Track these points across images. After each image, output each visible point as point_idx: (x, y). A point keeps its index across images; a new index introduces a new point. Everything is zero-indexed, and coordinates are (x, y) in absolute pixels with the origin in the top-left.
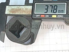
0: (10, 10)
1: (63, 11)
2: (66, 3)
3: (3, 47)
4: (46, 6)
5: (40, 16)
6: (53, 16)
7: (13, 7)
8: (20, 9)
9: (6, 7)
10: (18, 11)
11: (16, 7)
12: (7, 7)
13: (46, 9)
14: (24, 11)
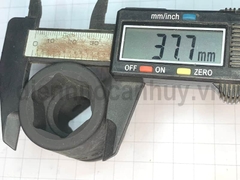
0: (40, 43)
1: (212, 55)
2: (224, 30)
4: (159, 35)
5: (138, 68)
6: (181, 71)
7: (51, 35)
8: (74, 43)
9: (27, 34)
10: (67, 50)
11: (60, 35)
12: (32, 34)
13: (157, 46)
14: (86, 50)
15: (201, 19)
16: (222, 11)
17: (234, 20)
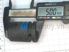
0: (12, 13)
1: (61, 13)
3: (17, 49)
5: (43, 18)
6: (53, 18)
8: (20, 12)
9: (9, 11)
15: (57, 4)
16: (62, 2)
17: (65, 4)
